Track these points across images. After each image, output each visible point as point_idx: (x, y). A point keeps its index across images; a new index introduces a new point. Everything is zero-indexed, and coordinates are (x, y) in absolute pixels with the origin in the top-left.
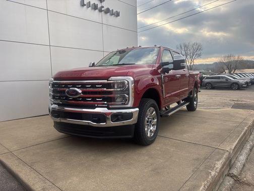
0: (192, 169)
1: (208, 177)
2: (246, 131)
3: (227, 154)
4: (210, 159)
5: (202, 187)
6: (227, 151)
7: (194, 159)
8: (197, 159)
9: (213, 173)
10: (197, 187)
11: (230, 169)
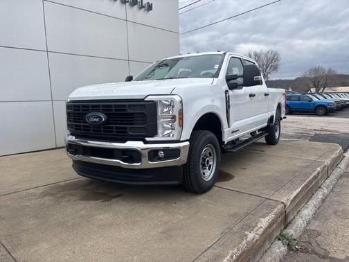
0: (221, 230)
1: (240, 243)
2: (318, 173)
3: (280, 207)
4: (253, 215)
5: (228, 257)
6: (282, 202)
7: (229, 215)
8: (235, 215)
9: (251, 236)
10: (220, 257)
11: (285, 228)
